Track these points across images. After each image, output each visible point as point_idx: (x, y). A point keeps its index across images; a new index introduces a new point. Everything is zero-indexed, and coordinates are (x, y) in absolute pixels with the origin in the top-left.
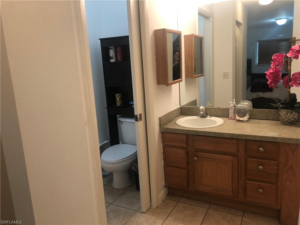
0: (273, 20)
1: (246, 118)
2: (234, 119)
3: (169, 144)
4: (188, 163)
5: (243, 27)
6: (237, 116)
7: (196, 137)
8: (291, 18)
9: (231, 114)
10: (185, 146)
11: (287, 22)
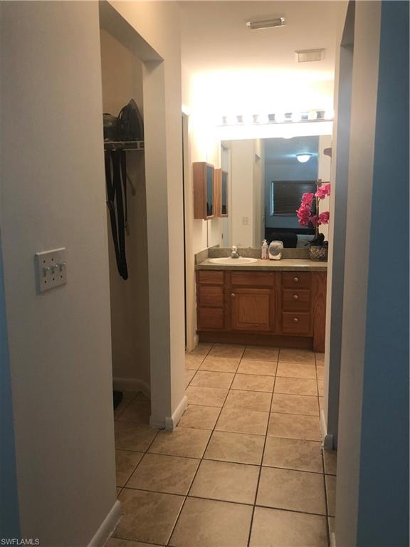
0: (294, 156)
1: (278, 257)
2: (268, 258)
3: (204, 282)
4: (224, 302)
5: (261, 162)
6: (270, 254)
7: (234, 273)
8: (314, 154)
9: (264, 255)
10: (222, 283)
11: (311, 158)
